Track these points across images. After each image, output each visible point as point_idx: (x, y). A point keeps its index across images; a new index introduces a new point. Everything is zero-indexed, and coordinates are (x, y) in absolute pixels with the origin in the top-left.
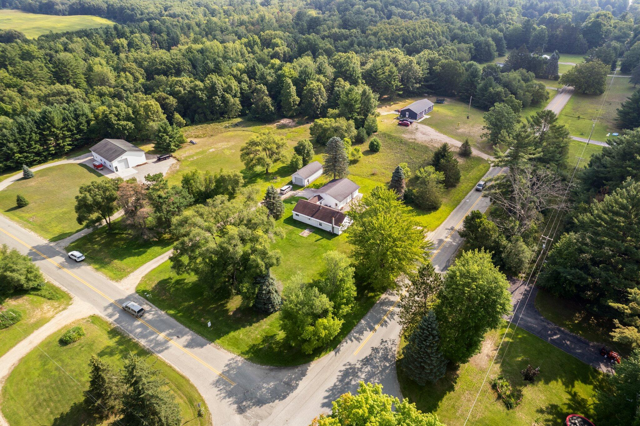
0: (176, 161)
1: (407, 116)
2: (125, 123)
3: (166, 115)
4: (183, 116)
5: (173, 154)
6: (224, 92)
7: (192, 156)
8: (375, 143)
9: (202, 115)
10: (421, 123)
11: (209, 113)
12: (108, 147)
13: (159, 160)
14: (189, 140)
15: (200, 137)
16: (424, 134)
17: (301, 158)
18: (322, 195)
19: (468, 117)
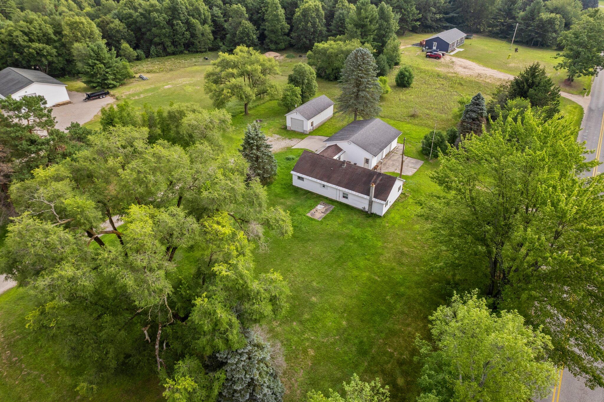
0: (115, 100)
1: (434, 48)
2: (41, 46)
3: (105, 41)
4: (136, 47)
5: (112, 92)
6: (189, 15)
7: (138, 94)
8: (407, 74)
9: (160, 47)
10: (454, 56)
11: (169, 44)
12: (9, 77)
13: (89, 98)
14: (137, 76)
15: (155, 72)
16: (465, 68)
17: (298, 90)
18: (340, 144)
19: (516, 50)
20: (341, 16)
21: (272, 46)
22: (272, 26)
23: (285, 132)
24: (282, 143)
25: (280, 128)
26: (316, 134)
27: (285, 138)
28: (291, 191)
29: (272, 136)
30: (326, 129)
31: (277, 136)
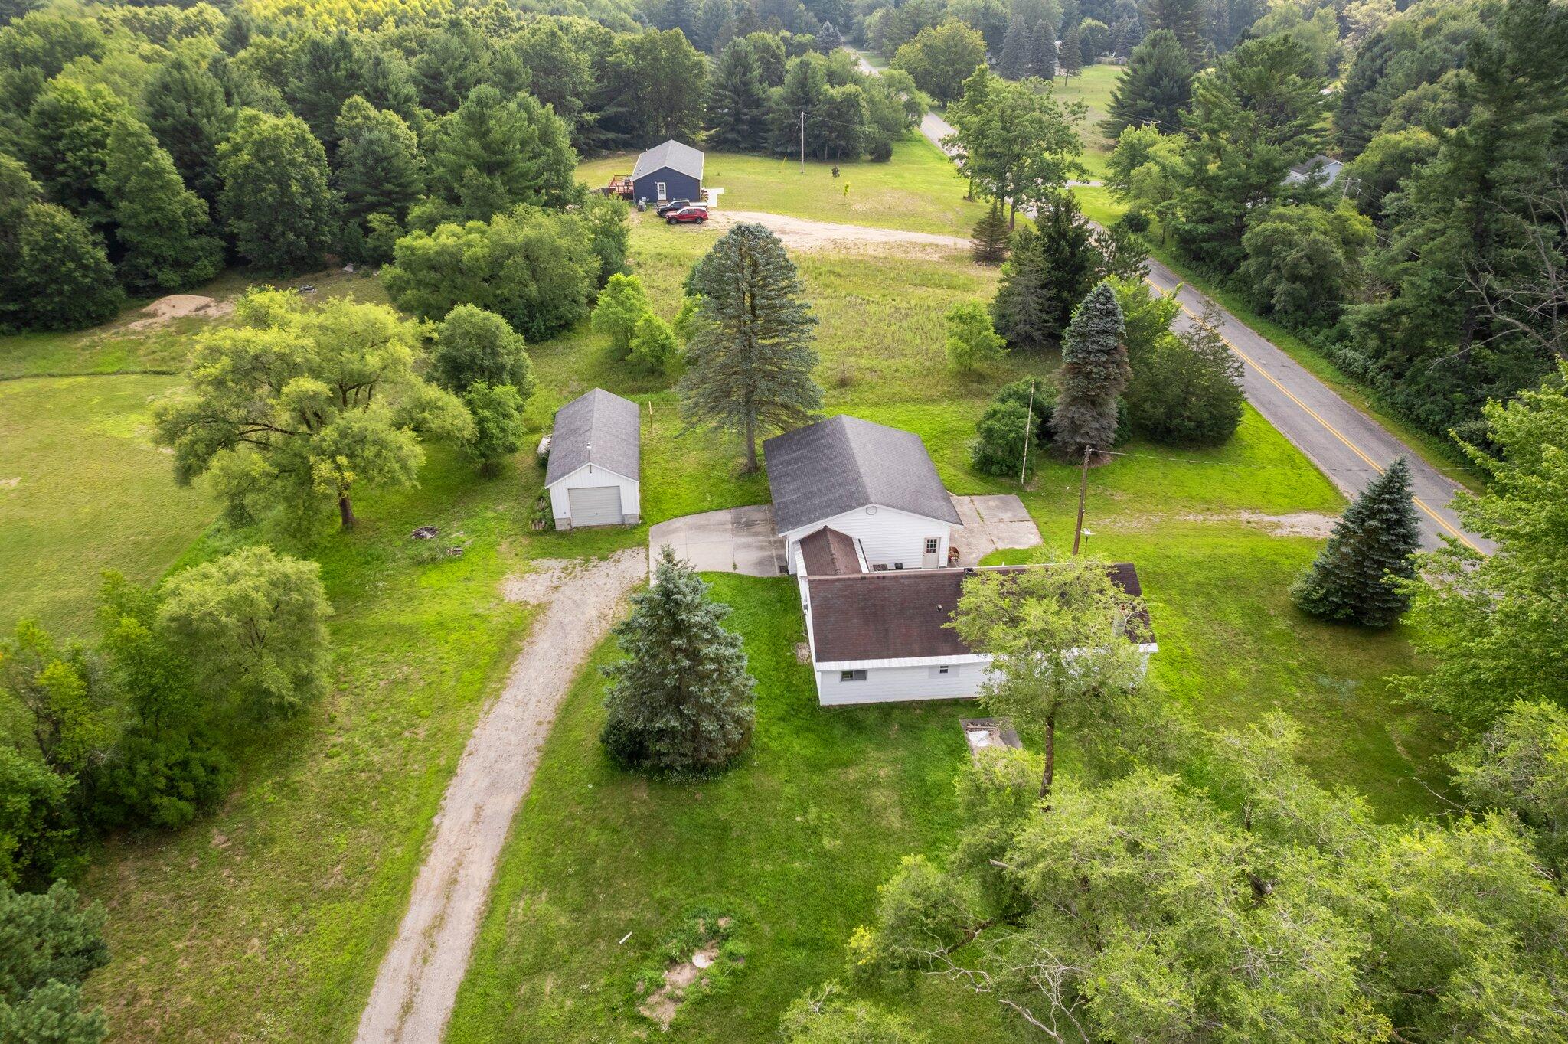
1: (663, 197)
18: (839, 523)
19: (835, 173)
20: (376, 148)
21: (168, 276)
22: (149, 210)
23: (560, 541)
24: (601, 581)
25: (530, 534)
26: (663, 514)
27: (587, 561)
28: (839, 730)
29: (536, 571)
30: (670, 490)
31: (553, 563)
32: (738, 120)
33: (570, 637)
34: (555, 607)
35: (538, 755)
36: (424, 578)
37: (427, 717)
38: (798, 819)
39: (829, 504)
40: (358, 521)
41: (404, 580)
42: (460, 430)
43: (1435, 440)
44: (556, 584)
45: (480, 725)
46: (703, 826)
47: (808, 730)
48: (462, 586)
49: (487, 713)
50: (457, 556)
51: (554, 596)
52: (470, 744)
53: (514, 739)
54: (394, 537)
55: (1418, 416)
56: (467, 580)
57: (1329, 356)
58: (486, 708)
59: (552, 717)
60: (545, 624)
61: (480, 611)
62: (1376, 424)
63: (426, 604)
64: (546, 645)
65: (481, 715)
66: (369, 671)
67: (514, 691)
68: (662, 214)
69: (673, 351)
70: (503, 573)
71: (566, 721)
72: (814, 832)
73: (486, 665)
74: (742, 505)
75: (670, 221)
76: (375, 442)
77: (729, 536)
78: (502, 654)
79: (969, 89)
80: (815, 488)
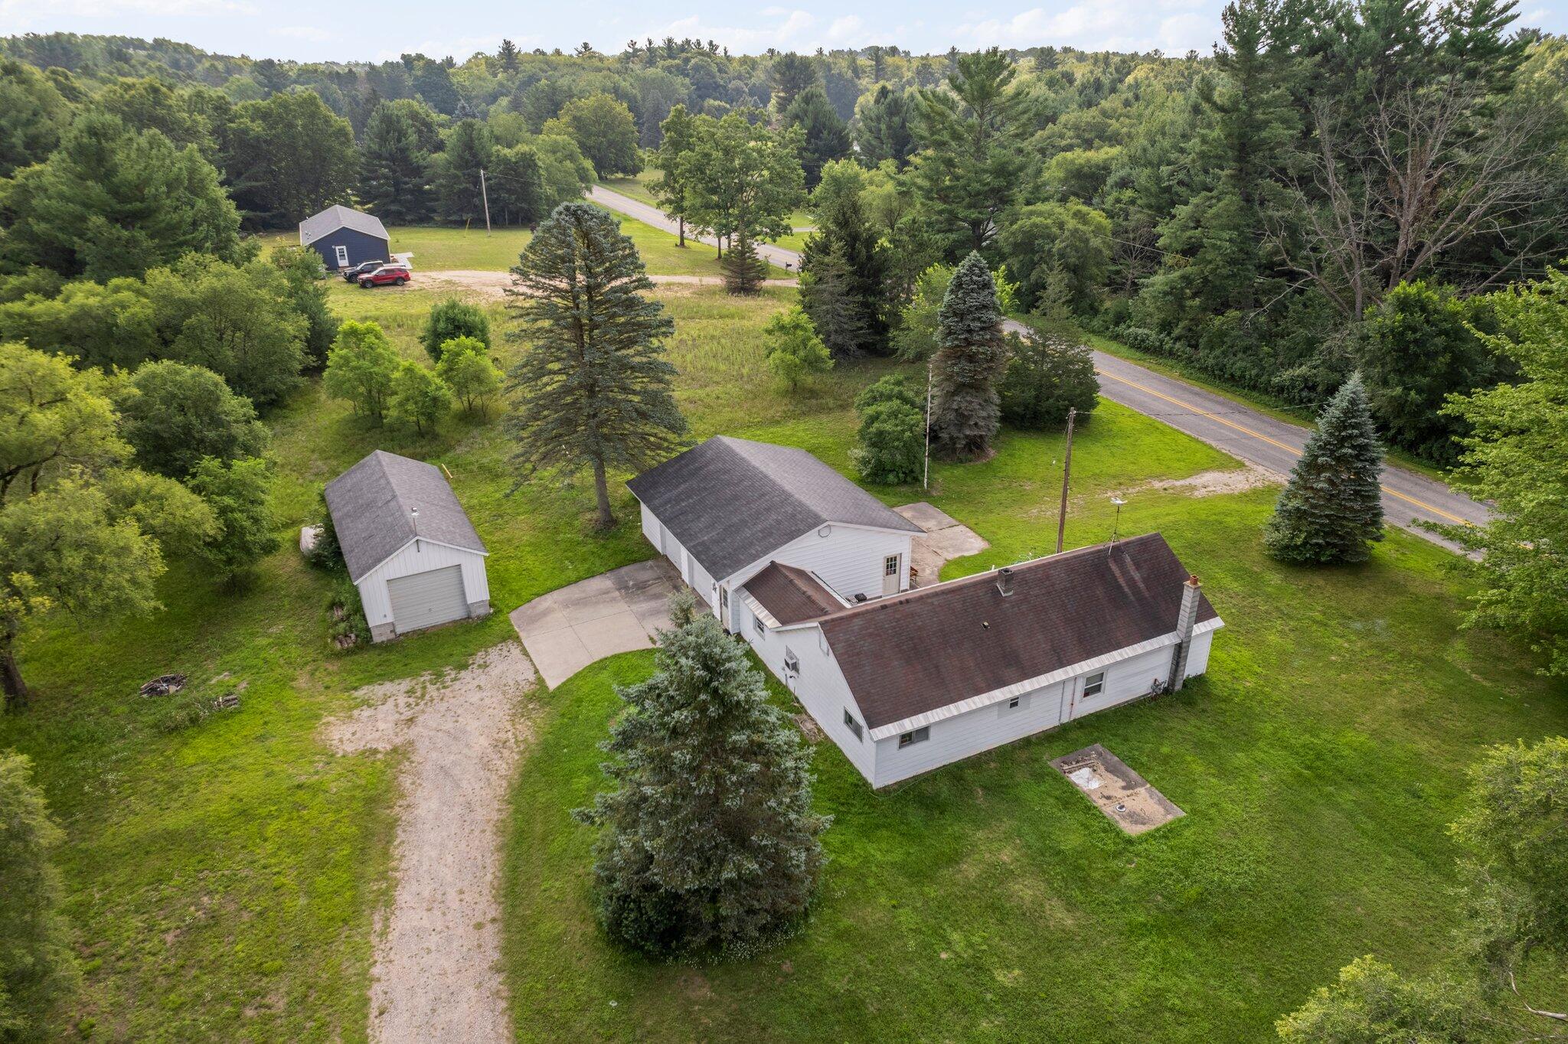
1: (344, 263)
18: (788, 555)
23: (385, 656)
24: (474, 697)
25: (338, 656)
26: (519, 596)
27: (439, 676)
28: (915, 816)
29: (366, 703)
30: (512, 565)
31: (388, 687)
32: (398, 191)
33: (464, 784)
34: (422, 747)
35: (500, 978)
36: (186, 751)
37: (277, 972)
38: (944, 956)
39: (767, 533)
40: (34, 691)
41: (152, 762)
42: (198, 525)
43: (1255, 394)
44: (408, 714)
45: (378, 956)
46: (822, 1012)
47: (878, 827)
48: (258, 749)
49: (383, 934)
50: (230, 709)
51: (412, 733)
52: (376, 992)
53: (449, 965)
54: (111, 702)
55: (1232, 375)
56: (261, 738)
57: (1116, 337)
58: (378, 927)
59: (494, 912)
60: (418, 774)
61: (303, 779)
62: (1197, 389)
63: (205, 791)
64: (434, 804)
65: (374, 940)
66: (136, 922)
67: (414, 887)
68: (351, 279)
69: (446, 406)
70: (318, 717)
71: (520, 911)
72: (976, 967)
73: (349, 857)
74: (619, 566)
75: (364, 285)
76: (78, 546)
77: (622, 606)
78: (367, 835)
79: (668, 130)
80: (735, 520)
